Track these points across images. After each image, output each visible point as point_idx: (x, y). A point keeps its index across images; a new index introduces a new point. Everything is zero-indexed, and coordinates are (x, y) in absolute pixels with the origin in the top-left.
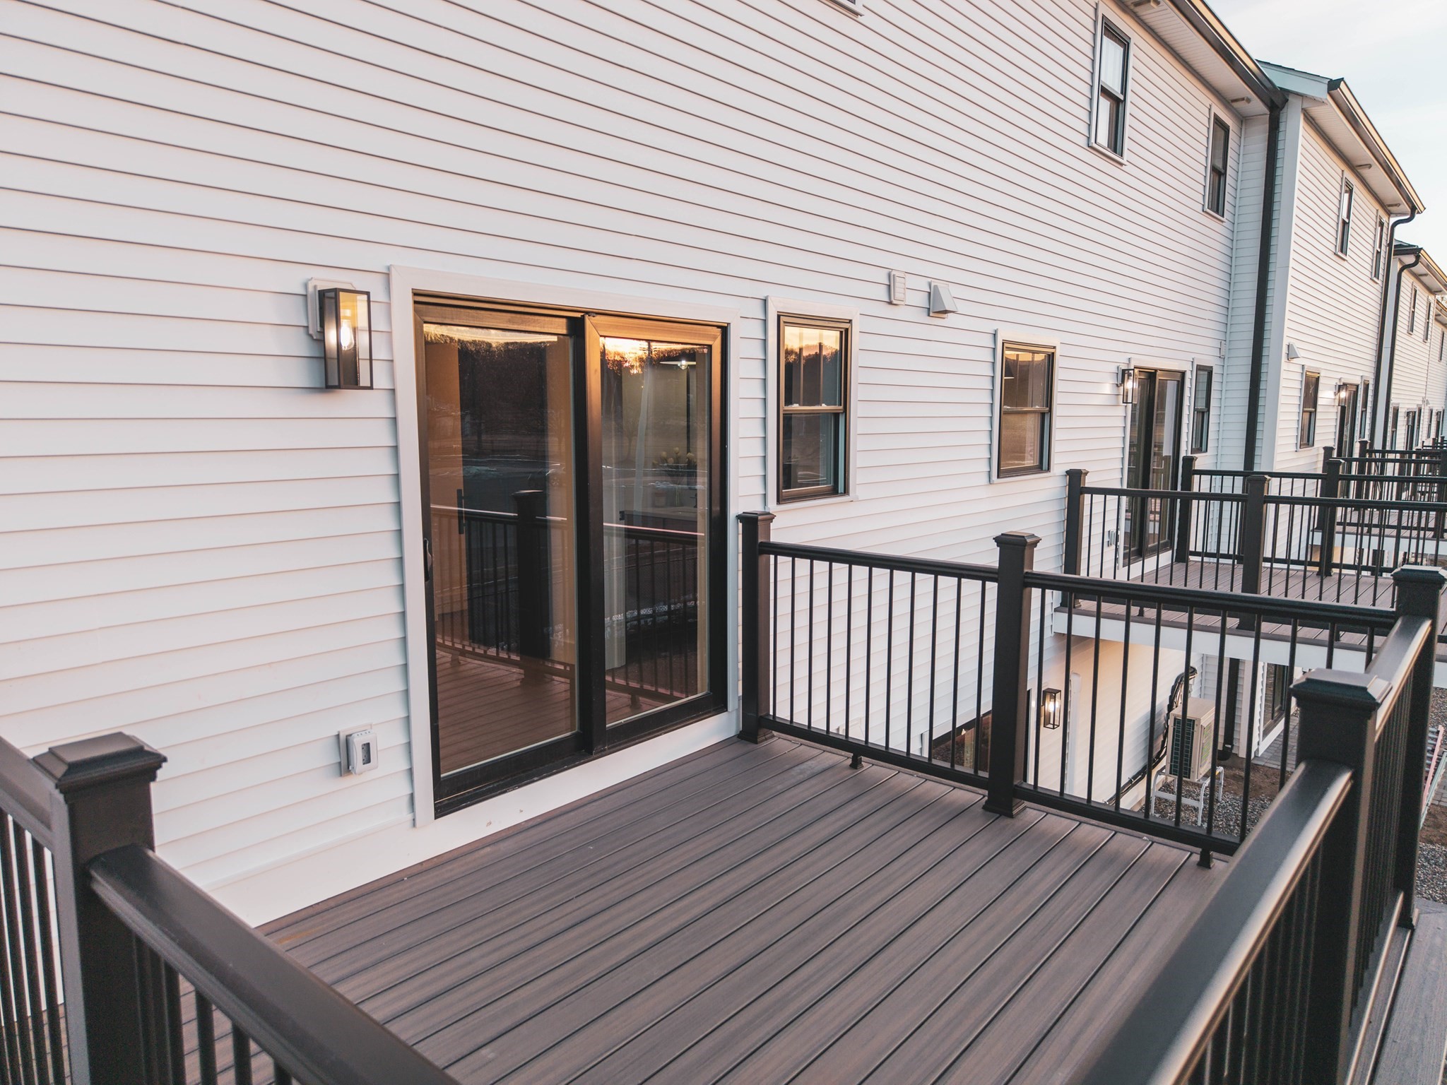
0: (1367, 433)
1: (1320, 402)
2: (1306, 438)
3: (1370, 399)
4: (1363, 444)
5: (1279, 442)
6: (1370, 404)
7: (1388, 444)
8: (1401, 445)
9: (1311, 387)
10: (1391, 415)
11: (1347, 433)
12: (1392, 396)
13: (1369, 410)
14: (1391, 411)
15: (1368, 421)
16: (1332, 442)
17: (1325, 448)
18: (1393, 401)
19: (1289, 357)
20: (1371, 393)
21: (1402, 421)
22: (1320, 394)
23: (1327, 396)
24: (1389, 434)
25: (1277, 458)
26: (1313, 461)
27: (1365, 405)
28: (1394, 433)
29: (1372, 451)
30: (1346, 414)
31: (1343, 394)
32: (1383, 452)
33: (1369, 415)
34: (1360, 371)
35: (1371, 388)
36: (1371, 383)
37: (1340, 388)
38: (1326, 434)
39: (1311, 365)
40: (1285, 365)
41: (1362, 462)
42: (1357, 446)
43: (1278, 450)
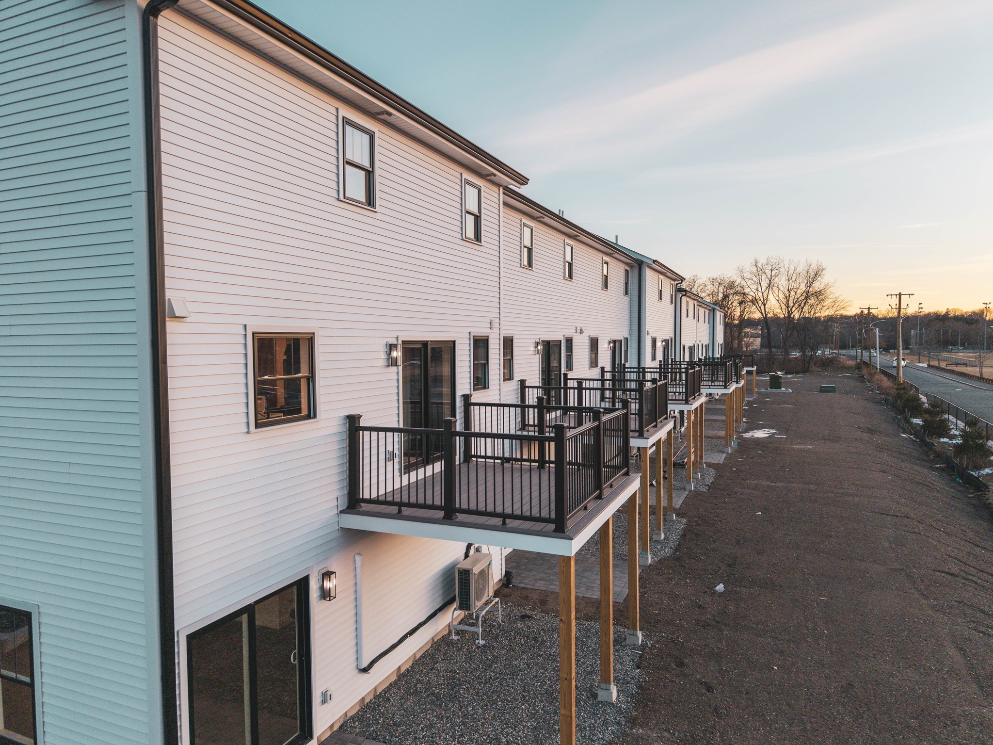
0: (673, 355)
1: (657, 346)
2: (654, 358)
3: (673, 344)
4: (672, 359)
5: (647, 359)
6: (673, 346)
7: (682, 359)
8: (687, 359)
9: (654, 341)
10: (682, 348)
11: (666, 353)
12: (682, 341)
13: (673, 347)
14: (682, 347)
15: (673, 351)
16: (662, 359)
17: (660, 361)
18: (683, 343)
19: (648, 334)
20: (673, 342)
21: (687, 350)
22: (657, 344)
23: (659, 344)
24: (682, 355)
25: (646, 364)
26: (656, 364)
27: (672, 346)
28: (684, 355)
29: (675, 361)
30: (666, 348)
31: (664, 343)
32: (680, 362)
33: (673, 349)
34: (669, 335)
35: (673, 340)
36: (673, 338)
37: (663, 341)
38: (660, 356)
39: (654, 336)
40: (647, 337)
41: (672, 365)
42: (670, 360)
43: (646, 361)
